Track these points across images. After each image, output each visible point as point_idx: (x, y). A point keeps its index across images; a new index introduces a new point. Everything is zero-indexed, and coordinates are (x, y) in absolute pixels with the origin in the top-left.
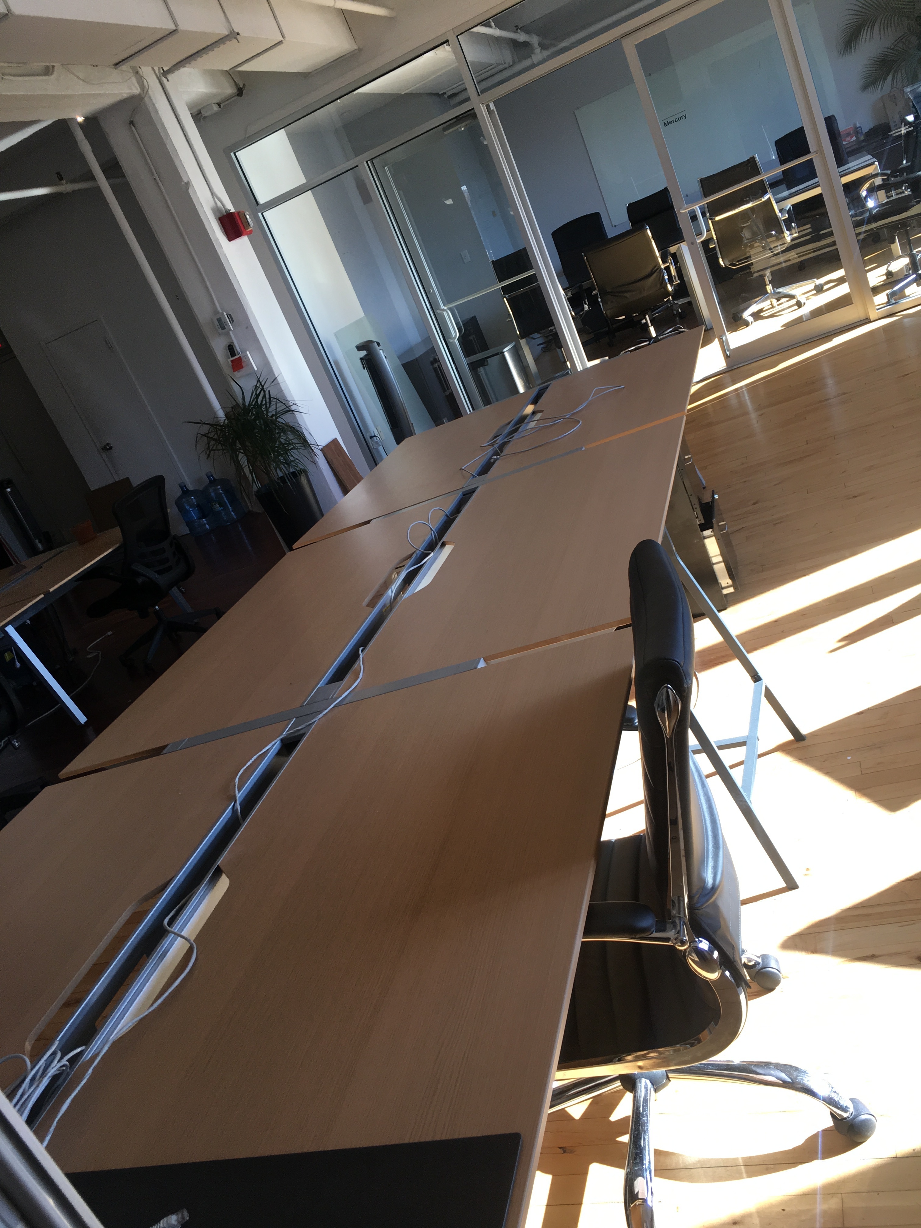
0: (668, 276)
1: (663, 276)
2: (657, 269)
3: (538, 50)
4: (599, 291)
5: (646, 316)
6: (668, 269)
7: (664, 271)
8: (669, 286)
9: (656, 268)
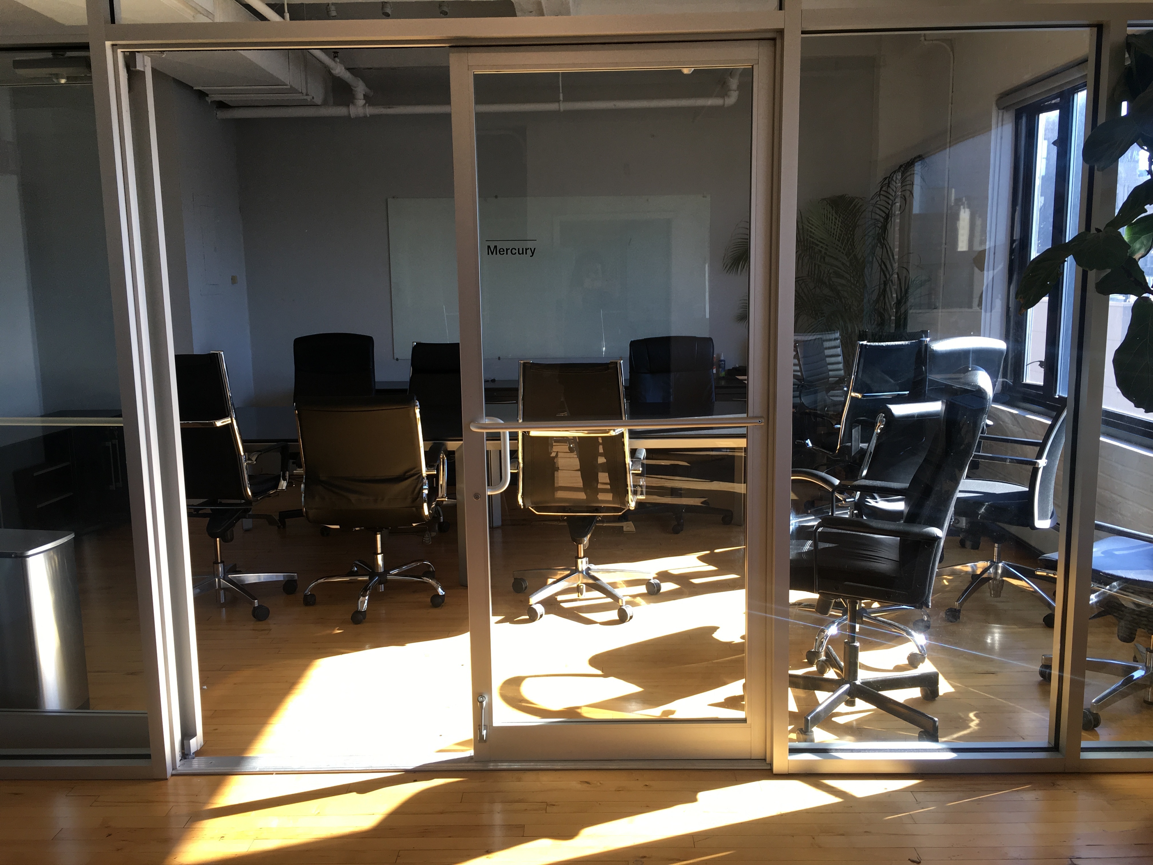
0: (430, 490)
1: (422, 489)
2: (416, 474)
3: (361, 102)
4: (306, 472)
5: (377, 535)
6: (433, 479)
7: (426, 481)
8: (425, 506)
9: (412, 472)
